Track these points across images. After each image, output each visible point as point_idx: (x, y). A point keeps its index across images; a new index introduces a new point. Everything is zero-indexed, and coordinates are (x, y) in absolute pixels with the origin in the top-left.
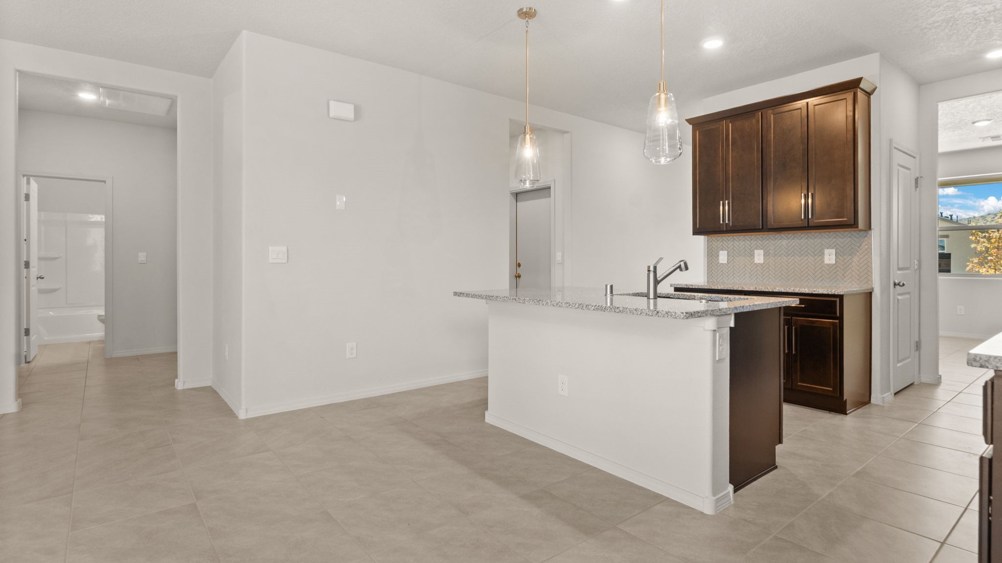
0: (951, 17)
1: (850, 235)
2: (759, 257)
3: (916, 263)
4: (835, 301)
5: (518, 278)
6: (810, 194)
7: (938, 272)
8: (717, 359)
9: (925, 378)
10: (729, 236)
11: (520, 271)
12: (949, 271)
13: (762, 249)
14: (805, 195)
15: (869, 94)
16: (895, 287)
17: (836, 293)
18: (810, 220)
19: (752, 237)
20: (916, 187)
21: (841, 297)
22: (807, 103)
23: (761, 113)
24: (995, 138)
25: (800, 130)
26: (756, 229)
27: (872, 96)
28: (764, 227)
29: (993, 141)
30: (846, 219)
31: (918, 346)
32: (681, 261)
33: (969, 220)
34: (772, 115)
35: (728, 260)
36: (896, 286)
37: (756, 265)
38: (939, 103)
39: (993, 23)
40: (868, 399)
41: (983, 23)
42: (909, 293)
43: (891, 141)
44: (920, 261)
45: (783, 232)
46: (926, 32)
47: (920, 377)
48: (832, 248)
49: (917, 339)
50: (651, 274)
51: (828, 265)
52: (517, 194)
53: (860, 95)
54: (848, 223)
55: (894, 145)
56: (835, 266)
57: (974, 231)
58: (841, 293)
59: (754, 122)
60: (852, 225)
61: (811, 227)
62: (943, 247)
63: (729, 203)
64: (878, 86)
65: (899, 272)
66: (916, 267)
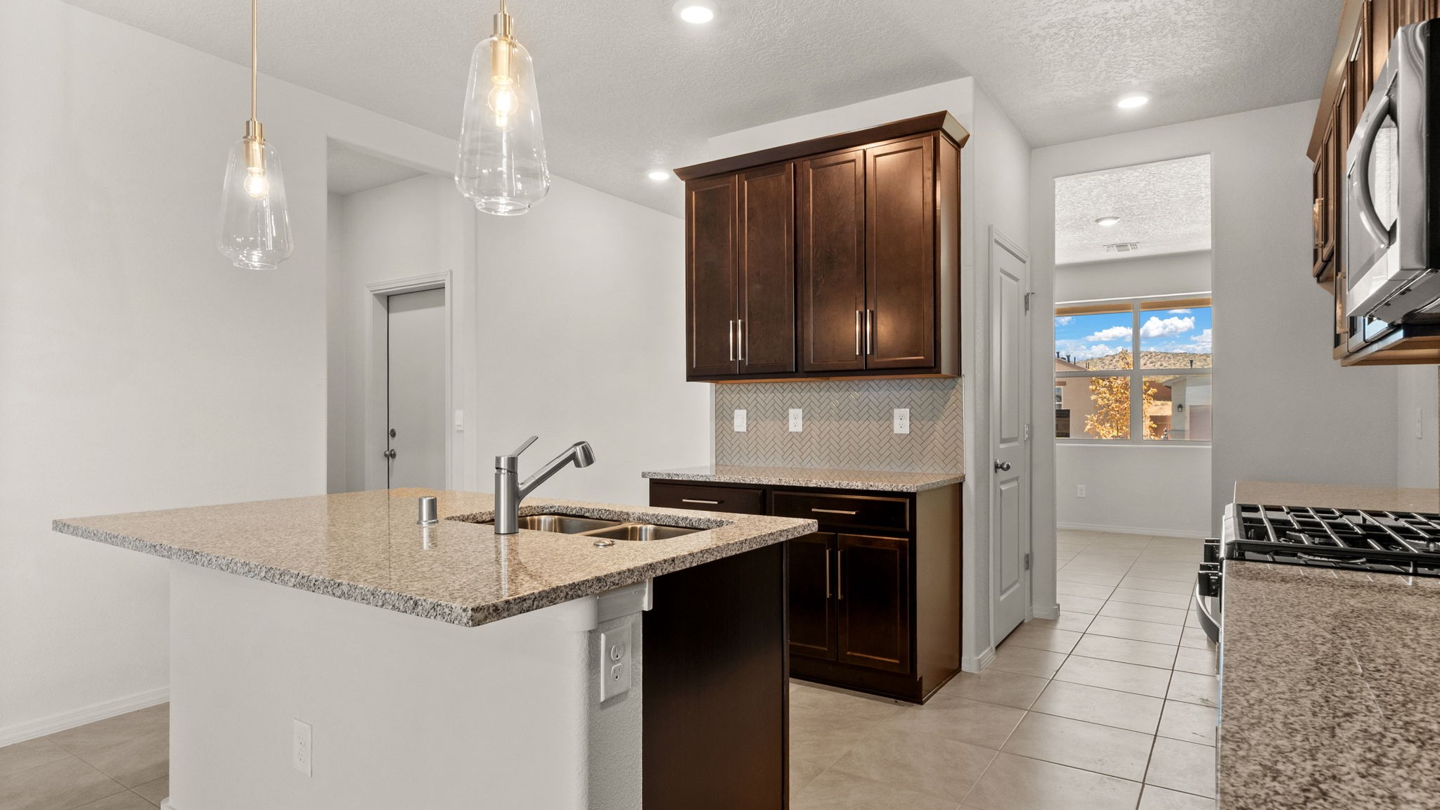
0: (1073, 19)
1: (931, 384)
2: (796, 420)
3: (1027, 429)
4: (904, 504)
5: (390, 458)
6: (868, 311)
7: (1055, 435)
8: (602, 699)
9: (1039, 611)
10: (749, 384)
11: (394, 444)
12: (1067, 435)
13: (800, 408)
14: (861, 313)
15: (958, 145)
16: (996, 472)
17: (905, 490)
18: (868, 357)
19: (786, 386)
20: (1027, 309)
21: (912, 496)
22: (865, 152)
23: (795, 166)
24: (1122, 247)
25: (853, 198)
26: (786, 373)
27: (962, 150)
28: (800, 369)
29: (1119, 251)
30: (922, 358)
31: (1028, 562)
32: (577, 445)
33: (1088, 363)
34: (811, 170)
35: (748, 426)
36: (998, 470)
37: (790, 437)
38: (1056, 180)
39: (1128, 42)
40: (958, 664)
41: (1116, 38)
42: (1017, 479)
43: (990, 229)
44: (1031, 427)
45: (831, 378)
46: (1039, 45)
47: (1031, 610)
48: (905, 408)
49: (1028, 552)
50: (502, 476)
51: (899, 436)
52: (388, 297)
53: (945, 147)
54: (926, 365)
55: (995, 236)
56: (909, 438)
57: (1094, 378)
58: (913, 491)
59: (782, 181)
60: (932, 368)
61: (870, 370)
62: (1059, 398)
63: (743, 324)
64: (971, 134)
65: (1003, 446)
66: (1027, 436)
